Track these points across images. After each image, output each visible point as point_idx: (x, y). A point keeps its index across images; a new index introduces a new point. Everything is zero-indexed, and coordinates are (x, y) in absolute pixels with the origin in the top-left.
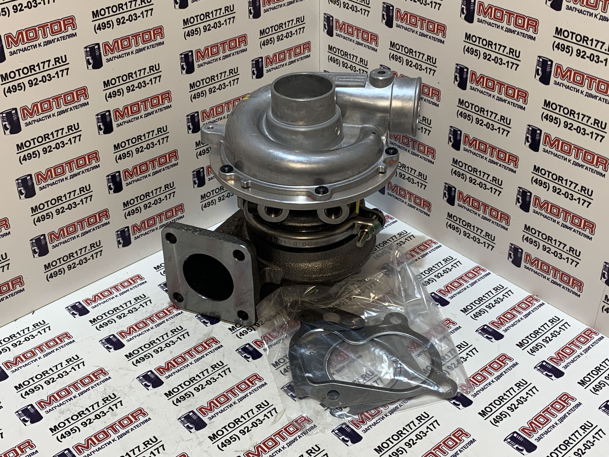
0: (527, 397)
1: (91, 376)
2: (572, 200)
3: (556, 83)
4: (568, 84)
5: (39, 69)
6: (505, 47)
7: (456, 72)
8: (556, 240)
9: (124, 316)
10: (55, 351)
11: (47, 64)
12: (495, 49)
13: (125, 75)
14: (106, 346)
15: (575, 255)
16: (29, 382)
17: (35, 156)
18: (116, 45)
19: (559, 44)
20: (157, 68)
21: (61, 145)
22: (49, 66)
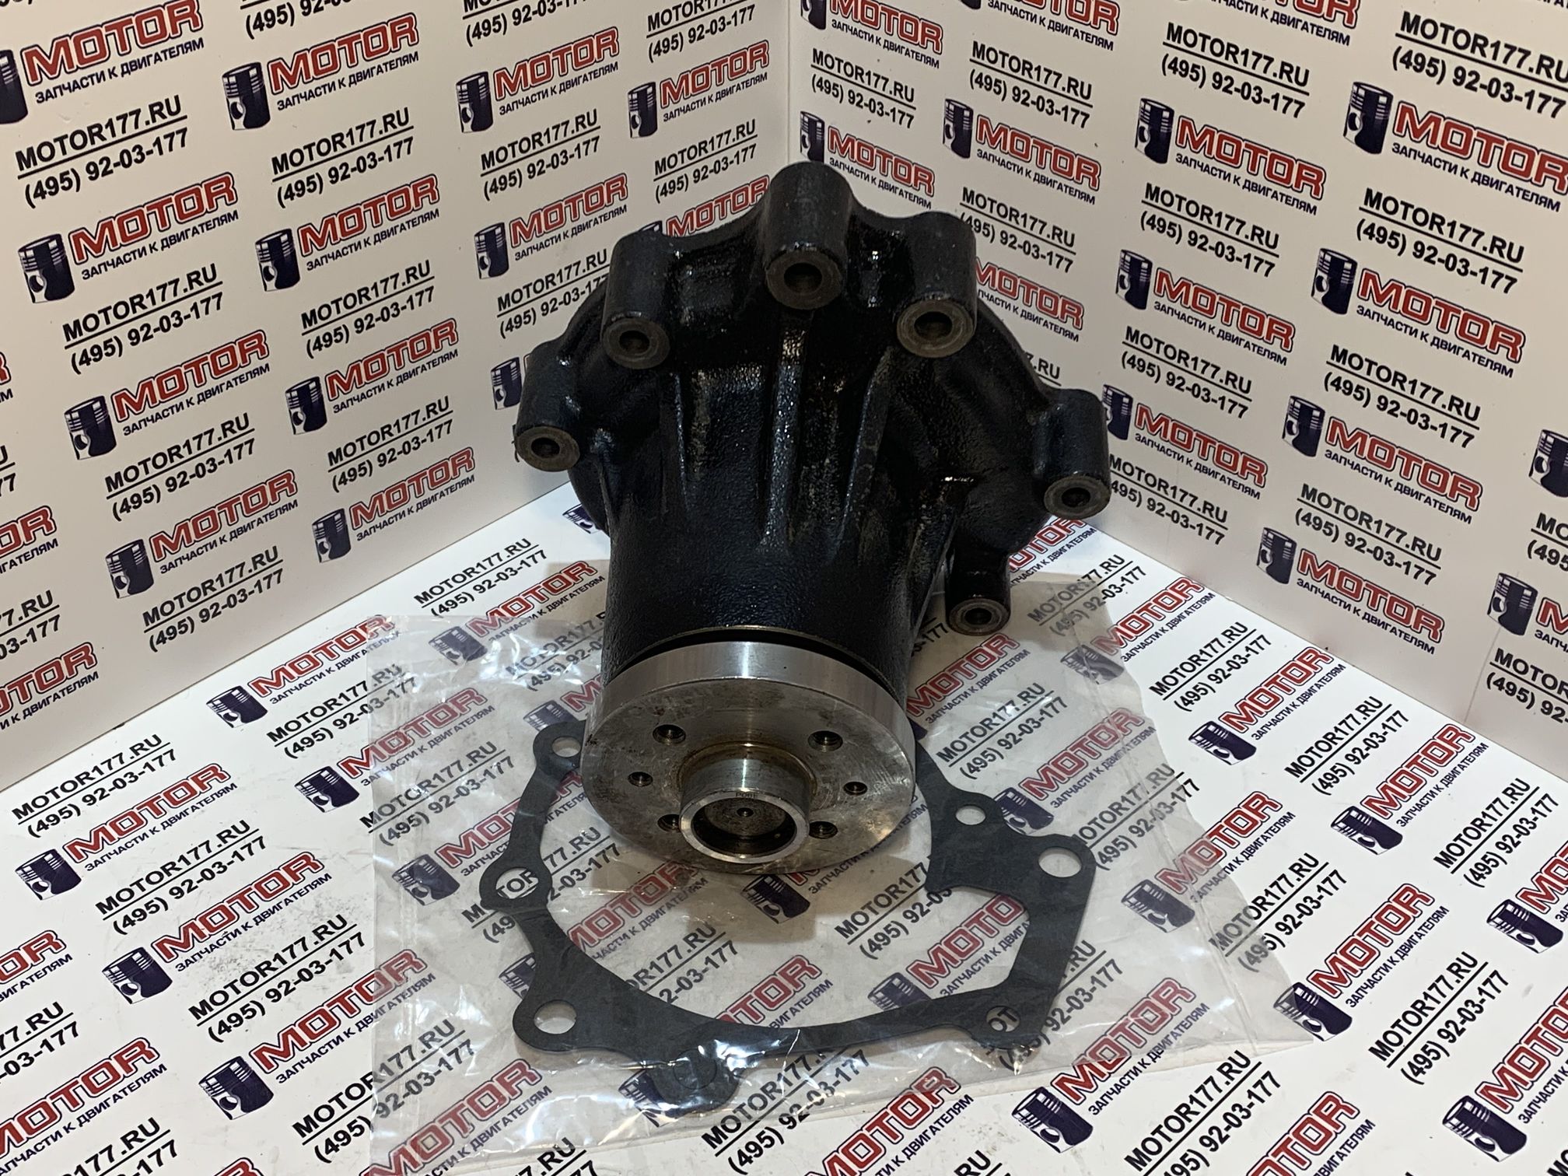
0: (1321, 897)
1: (283, 873)
2: (1426, 428)
3: (1398, 150)
4: (1429, 152)
5: (114, 135)
6: (1271, 60)
7: (1142, 119)
8: (1379, 523)
9: (351, 721)
10: (189, 811)
11: (131, 120)
12: (1245, 64)
13: (326, 140)
14: (312, 797)
15: (1426, 558)
16: (132, 894)
17: (109, 350)
18: (301, 65)
19: (1410, 53)
20: (403, 120)
21: (173, 321)
22: (136, 126)
